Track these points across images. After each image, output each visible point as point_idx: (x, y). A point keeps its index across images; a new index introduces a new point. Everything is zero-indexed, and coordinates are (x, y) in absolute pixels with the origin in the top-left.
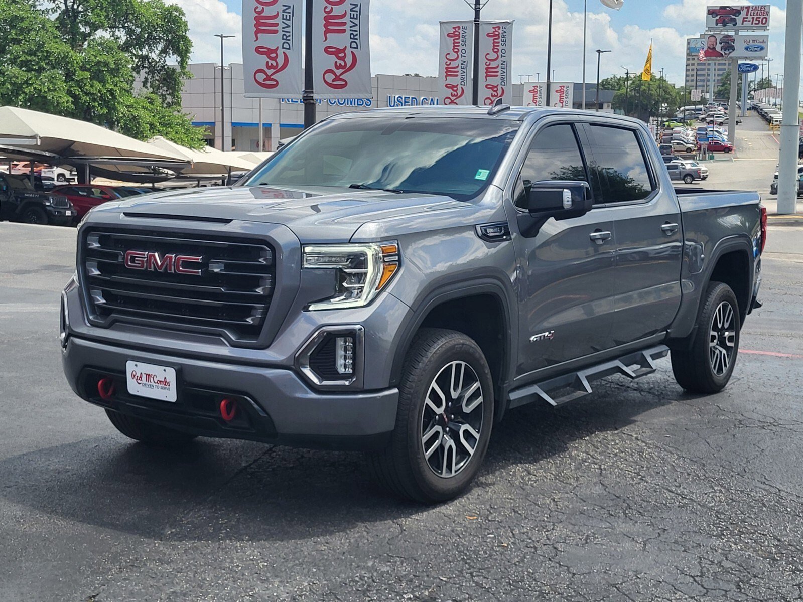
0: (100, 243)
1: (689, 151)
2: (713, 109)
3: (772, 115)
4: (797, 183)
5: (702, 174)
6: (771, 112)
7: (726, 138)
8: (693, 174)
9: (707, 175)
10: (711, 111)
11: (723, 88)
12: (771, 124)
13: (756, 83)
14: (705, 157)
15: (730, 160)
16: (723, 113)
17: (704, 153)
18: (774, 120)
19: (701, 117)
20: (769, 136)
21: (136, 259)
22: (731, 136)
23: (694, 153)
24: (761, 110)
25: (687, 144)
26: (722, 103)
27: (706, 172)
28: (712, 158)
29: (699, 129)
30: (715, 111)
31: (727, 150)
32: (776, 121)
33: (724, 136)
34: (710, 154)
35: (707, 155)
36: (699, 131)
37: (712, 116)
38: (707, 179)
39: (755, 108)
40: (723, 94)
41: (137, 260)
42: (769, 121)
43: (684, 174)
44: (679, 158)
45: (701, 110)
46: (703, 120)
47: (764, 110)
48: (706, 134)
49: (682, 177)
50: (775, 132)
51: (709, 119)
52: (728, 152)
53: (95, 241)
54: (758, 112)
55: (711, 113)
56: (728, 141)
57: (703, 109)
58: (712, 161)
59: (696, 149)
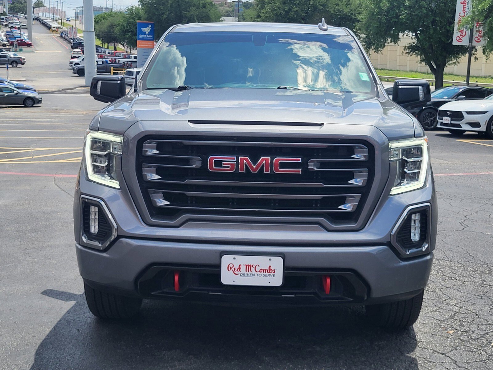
0: (157, 149)
1: (4, 46)
2: (11, 19)
3: (51, 24)
4: (96, 67)
5: (23, 61)
6: (48, 21)
7: (26, 38)
8: (17, 61)
9: (25, 62)
10: (10, 20)
11: (13, 6)
12: (51, 30)
13: (34, 3)
14: (17, 50)
15: (33, 52)
16: (18, 21)
17: (16, 47)
18: (53, 27)
19: (5, 24)
20: (51, 37)
21: (223, 162)
22: (30, 37)
23: (8, 47)
24: (42, 20)
25: (3, 41)
26: (15, 15)
27: (25, 60)
28: (21, 50)
29: (7, 32)
30: (13, 20)
31: (29, 45)
32: (54, 28)
33: (24, 37)
34: (20, 48)
35: (18, 48)
36: (8, 33)
37: (12, 23)
38: (25, 64)
39: (37, 19)
40: (13, 9)
41: (224, 164)
42: (49, 28)
43: (11, 61)
44: (4, 50)
45: (3, 19)
46: (6, 26)
47: (44, 20)
48: (13, 35)
49: (10, 63)
50: (55, 35)
51: (10, 25)
52: (29, 47)
53: (152, 148)
54: (40, 22)
55: (11, 21)
56: (29, 39)
57: (5, 18)
58: (21, 52)
59: (9, 44)
